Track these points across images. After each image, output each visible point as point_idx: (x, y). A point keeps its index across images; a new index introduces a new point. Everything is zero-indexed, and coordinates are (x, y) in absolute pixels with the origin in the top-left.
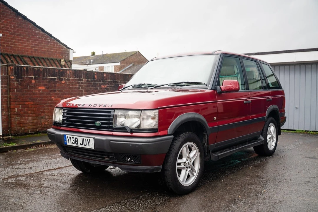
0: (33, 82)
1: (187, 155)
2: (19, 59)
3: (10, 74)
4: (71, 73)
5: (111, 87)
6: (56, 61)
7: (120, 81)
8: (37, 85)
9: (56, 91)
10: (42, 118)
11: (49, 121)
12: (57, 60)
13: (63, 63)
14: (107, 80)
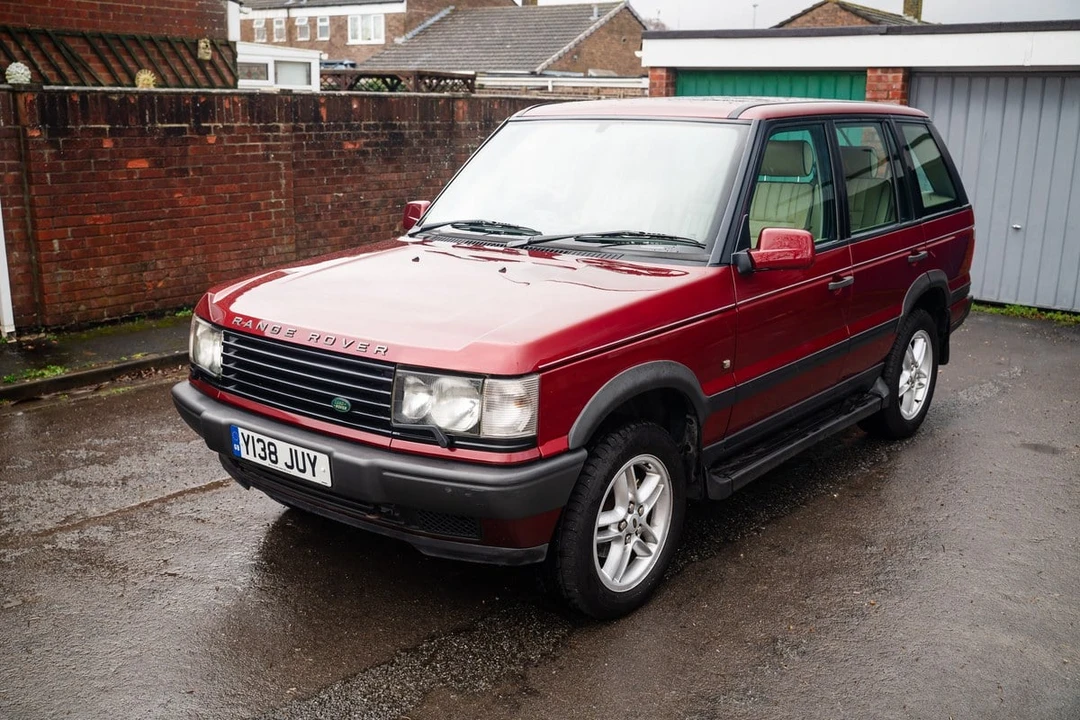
0: (108, 144)
1: (630, 496)
2: (50, 45)
3: (25, 120)
4: (235, 104)
5: (377, 144)
6: (182, 46)
7: (409, 121)
8: (121, 155)
9: (186, 171)
10: (145, 267)
11: (168, 275)
12: (183, 42)
13: (205, 52)
14: (362, 121)
